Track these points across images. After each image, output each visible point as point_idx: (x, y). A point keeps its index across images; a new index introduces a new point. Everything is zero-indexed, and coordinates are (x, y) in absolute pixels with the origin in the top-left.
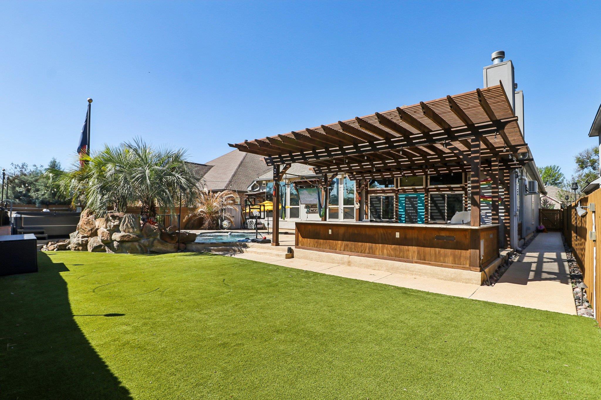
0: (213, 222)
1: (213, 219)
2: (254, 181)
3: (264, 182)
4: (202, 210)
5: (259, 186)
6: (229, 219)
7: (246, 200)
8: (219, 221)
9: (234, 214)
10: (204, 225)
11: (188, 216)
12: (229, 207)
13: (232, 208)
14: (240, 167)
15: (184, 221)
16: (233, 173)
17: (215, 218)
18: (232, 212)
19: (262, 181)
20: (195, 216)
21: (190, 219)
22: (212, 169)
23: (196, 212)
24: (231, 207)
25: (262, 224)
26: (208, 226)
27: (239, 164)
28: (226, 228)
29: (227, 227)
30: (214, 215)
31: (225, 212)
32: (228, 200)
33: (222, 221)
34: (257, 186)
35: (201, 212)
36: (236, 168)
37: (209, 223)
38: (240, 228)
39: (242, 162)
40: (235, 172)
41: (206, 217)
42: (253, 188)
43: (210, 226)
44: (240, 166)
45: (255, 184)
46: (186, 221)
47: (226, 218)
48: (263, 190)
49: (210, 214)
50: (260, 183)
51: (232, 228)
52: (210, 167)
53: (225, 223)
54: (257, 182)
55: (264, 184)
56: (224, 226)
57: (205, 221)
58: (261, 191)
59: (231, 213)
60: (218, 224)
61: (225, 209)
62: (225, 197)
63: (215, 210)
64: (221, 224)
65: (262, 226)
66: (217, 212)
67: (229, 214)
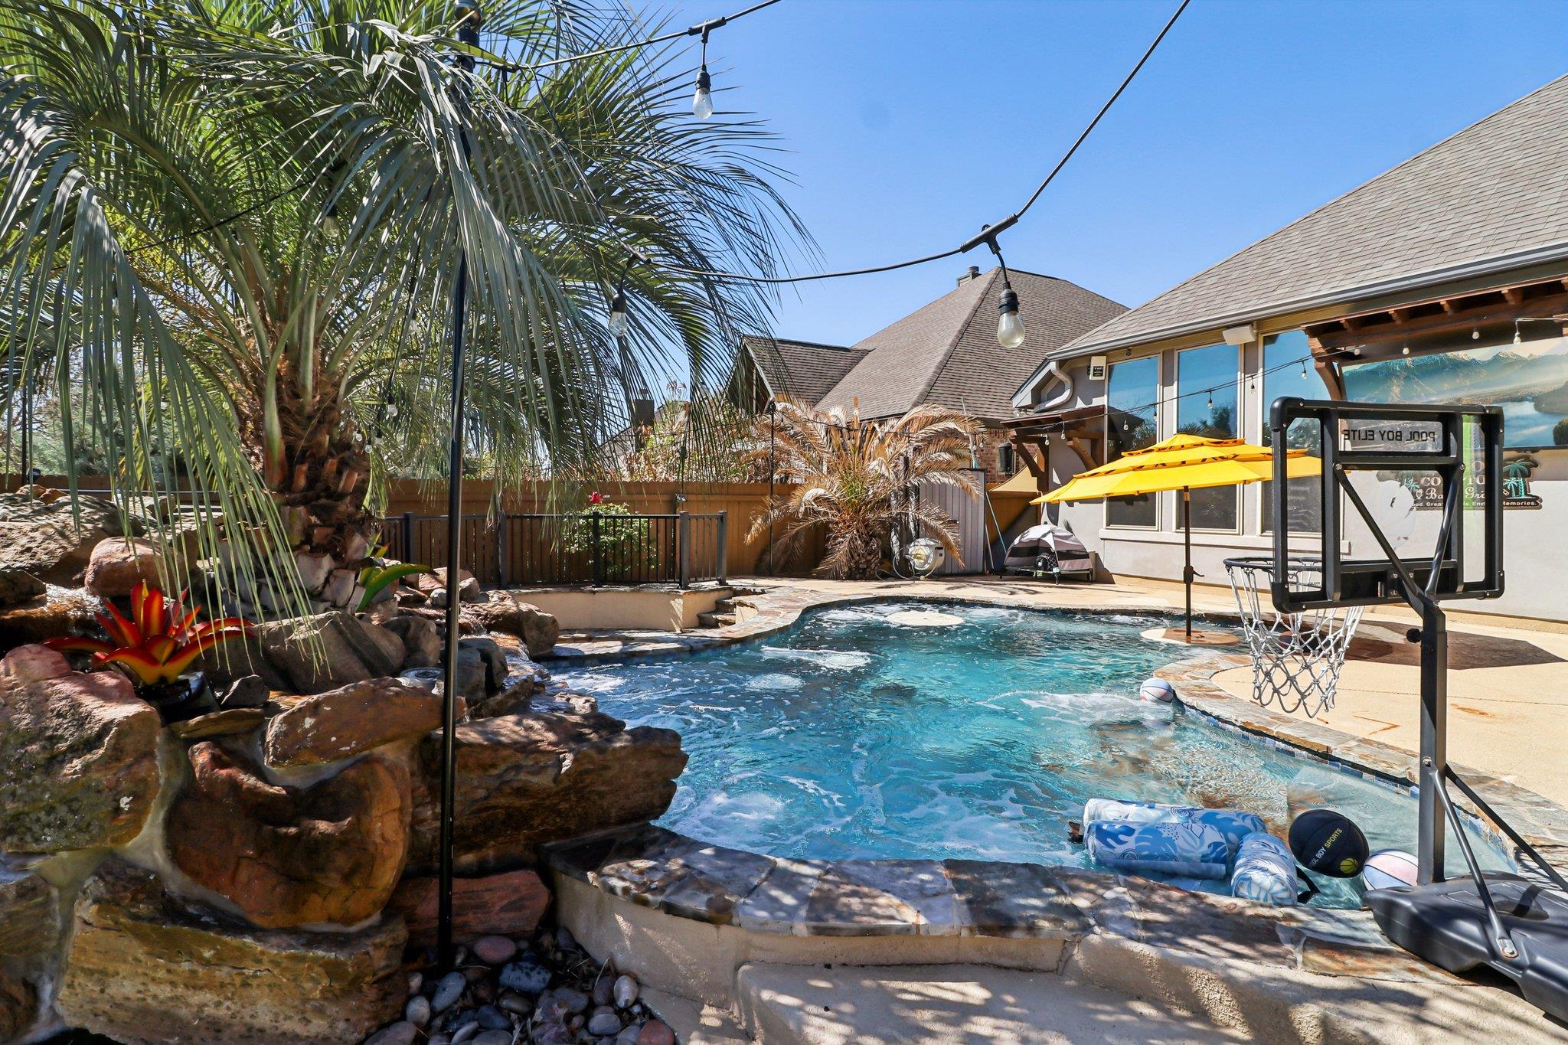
0: (867, 543)
1: (869, 533)
2: (1046, 362)
3: (1098, 362)
4: (821, 491)
5: (1068, 382)
6: (934, 533)
7: (1008, 449)
8: (894, 539)
9: (954, 511)
10: (831, 559)
11: (766, 519)
12: (936, 477)
13: (952, 482)
14: (964, 339)
15: (749, 538)
16: (939, 359)
17: (878, 529)
18: (949, 501)
19: (1089, 356)
20: (792, 518)
21: (772, 533)
22: (866, 359)
23: (792, 503)
24: (946, 480)
25: (1087, 556)
26: (849, 561)
27: (959, 328)
28: (924, 573)
29: (927, 567)
30: (870, 516)
31: (918, 501)
32: (932, 448)
33: (907, 539)
34: (1061, 383)
35: (817, 499)
36: (949, 341)
37: (852, 552)
38: (980, 569)
39: (968, 324)
40: (945, 355)
41: (837, 523)
42: (1038, 395)
43: (857, 563)
44: (962, 334)
45: (1050, 375)
46: (755, 541)
47: (923, 530)
48: (1087, 401)
49: (857, 512)
50: (1074, 367)
51: (948, 571)
52: (859, 354)
53: (921, 551)
54: (1062, 364)
55: (1098, 371)
56: (917, 564)
57: (836, 538)
58: (1080, 405)
59: (944, 507)
60: (888, 554)
61: (917, 489)
62: (921, 433)
63: (874, 494)
64: (901, 553)
65: (1087, 564)
66: (885, 503)
67: (936, 510)
